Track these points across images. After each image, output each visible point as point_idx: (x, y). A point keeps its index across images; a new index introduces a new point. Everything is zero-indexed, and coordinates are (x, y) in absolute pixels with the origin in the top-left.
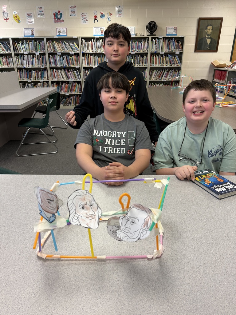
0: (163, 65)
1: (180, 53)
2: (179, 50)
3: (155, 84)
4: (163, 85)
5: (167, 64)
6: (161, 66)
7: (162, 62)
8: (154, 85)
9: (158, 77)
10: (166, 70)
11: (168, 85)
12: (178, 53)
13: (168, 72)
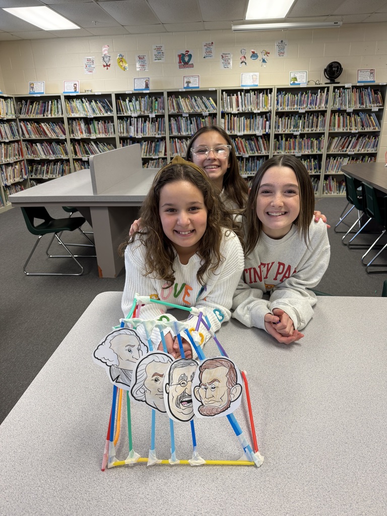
0: (350, 129)
1: (379, 109)
2: (378, 104)
3: (336, 159)
4: (349, 160)
5: (356, 128)
6: (347, 130)
7: (348, 124)
8: (334, 160)
9: (341, 148)
10: (355, 136)
11: (357, 160)
12: (376, 109)
13: (357, 139)
